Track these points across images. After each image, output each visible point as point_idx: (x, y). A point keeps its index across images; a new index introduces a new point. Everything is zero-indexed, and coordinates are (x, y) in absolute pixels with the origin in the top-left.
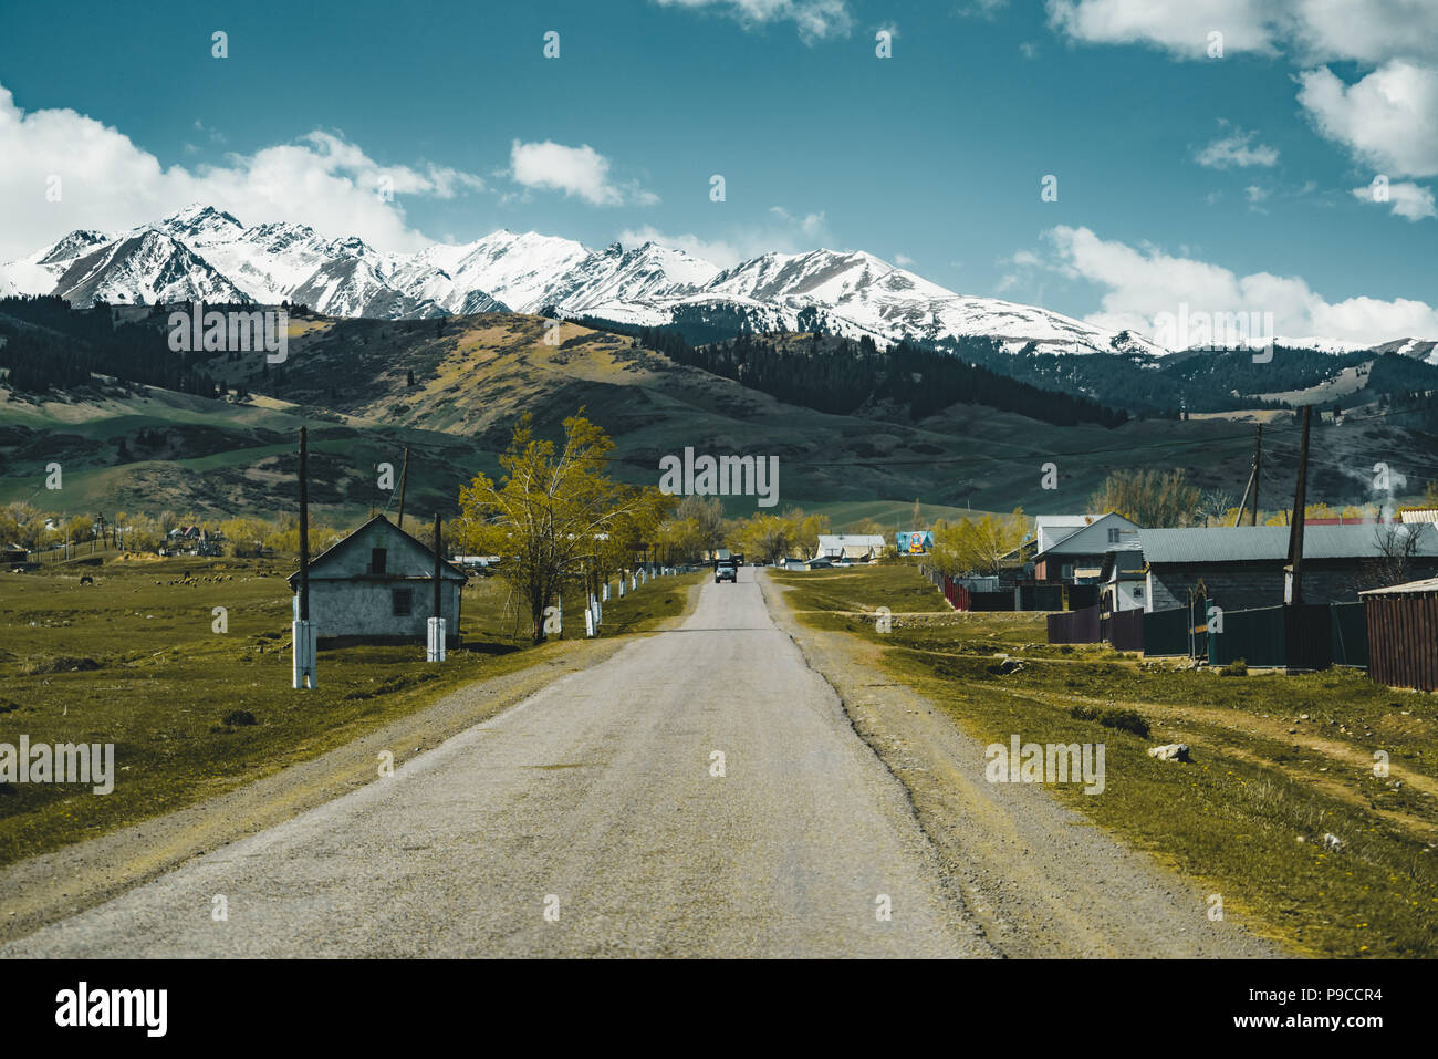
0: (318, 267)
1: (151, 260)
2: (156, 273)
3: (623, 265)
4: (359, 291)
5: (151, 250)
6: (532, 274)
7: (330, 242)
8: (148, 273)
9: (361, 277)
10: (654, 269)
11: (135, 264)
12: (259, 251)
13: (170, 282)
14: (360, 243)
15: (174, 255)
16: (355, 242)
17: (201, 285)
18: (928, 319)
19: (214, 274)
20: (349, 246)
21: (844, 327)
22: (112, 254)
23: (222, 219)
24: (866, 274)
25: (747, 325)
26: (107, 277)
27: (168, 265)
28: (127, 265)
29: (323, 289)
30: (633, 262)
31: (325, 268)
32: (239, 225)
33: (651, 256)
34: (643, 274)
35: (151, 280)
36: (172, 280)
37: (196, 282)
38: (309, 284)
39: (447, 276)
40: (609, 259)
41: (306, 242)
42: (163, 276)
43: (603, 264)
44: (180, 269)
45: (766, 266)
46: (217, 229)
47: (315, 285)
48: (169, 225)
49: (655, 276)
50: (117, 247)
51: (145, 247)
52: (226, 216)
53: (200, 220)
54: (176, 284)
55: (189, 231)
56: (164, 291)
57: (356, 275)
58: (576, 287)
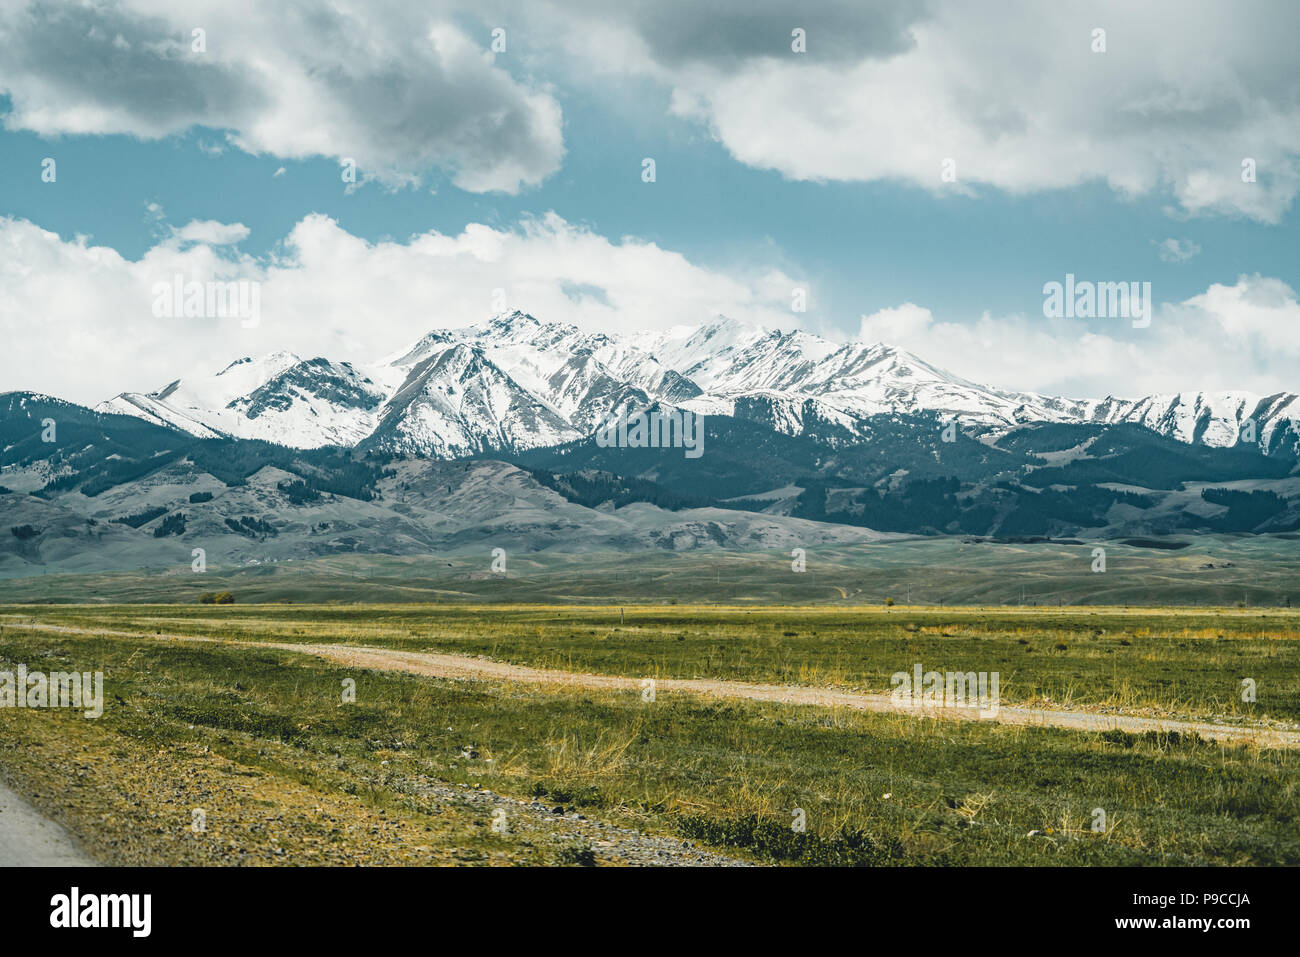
0: (566, 360)
1: (459, 363)
2: (462, 372)
3: (779, 345)
4: (588, 378)
5: (459, 357)
6: (730, 349)
7: (587, 336)
8: (457, 372)
9: (590, 368)
10: (797, 348)
11: (449, 366)
12: (532, 351)
13: (469, 377)
14: (605, 337)
15: (472, 361)
16: (602, 337)
17: (487, 379)
18: (909, 398)
19: (495, 372)
20: (598, 340)
21: (827, 411)
22: (438, 359)
23: (526, 319)
24: (895, 362)
25: (771, 411)
26: (432, 376)
27: (468, 367)
28: (444, 367)
29: (567, 376)
30: (786, 343)
31: (570, 362)
32: (537, 323)
33: (796, 340)
34: (788, 353)
35: (458, 376)
36: (471, 376)
37: (484, 378)
38: (560, 372)
39: (656, 360)
40: (772, 341)
41: (573, 336)
42: (465, 374)
43: (768, 344)
44: (475, 369)
45: (849, 353)
46: (522, 325)
47: (563, 373)
48: (493, 324)
49: (795, 354)
50: (440, 355)
51: (456, 355)
52: (528, 317)
53: (511, 320)
54: (473, 379)
55: (504, 327)
56: (466, 384)
57: (586, 367)
58: (750, 361)
